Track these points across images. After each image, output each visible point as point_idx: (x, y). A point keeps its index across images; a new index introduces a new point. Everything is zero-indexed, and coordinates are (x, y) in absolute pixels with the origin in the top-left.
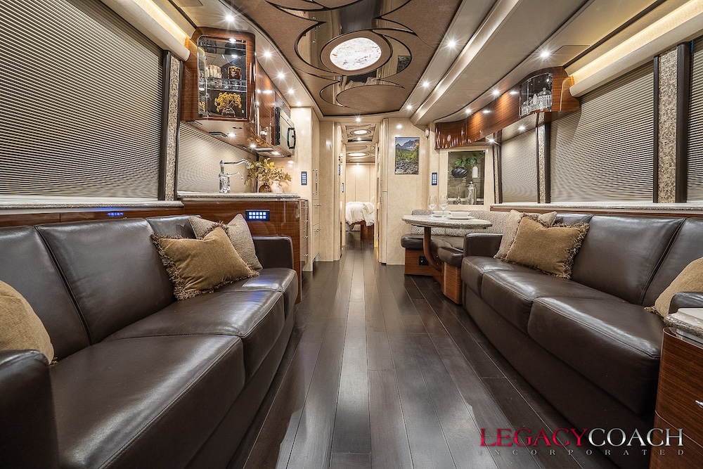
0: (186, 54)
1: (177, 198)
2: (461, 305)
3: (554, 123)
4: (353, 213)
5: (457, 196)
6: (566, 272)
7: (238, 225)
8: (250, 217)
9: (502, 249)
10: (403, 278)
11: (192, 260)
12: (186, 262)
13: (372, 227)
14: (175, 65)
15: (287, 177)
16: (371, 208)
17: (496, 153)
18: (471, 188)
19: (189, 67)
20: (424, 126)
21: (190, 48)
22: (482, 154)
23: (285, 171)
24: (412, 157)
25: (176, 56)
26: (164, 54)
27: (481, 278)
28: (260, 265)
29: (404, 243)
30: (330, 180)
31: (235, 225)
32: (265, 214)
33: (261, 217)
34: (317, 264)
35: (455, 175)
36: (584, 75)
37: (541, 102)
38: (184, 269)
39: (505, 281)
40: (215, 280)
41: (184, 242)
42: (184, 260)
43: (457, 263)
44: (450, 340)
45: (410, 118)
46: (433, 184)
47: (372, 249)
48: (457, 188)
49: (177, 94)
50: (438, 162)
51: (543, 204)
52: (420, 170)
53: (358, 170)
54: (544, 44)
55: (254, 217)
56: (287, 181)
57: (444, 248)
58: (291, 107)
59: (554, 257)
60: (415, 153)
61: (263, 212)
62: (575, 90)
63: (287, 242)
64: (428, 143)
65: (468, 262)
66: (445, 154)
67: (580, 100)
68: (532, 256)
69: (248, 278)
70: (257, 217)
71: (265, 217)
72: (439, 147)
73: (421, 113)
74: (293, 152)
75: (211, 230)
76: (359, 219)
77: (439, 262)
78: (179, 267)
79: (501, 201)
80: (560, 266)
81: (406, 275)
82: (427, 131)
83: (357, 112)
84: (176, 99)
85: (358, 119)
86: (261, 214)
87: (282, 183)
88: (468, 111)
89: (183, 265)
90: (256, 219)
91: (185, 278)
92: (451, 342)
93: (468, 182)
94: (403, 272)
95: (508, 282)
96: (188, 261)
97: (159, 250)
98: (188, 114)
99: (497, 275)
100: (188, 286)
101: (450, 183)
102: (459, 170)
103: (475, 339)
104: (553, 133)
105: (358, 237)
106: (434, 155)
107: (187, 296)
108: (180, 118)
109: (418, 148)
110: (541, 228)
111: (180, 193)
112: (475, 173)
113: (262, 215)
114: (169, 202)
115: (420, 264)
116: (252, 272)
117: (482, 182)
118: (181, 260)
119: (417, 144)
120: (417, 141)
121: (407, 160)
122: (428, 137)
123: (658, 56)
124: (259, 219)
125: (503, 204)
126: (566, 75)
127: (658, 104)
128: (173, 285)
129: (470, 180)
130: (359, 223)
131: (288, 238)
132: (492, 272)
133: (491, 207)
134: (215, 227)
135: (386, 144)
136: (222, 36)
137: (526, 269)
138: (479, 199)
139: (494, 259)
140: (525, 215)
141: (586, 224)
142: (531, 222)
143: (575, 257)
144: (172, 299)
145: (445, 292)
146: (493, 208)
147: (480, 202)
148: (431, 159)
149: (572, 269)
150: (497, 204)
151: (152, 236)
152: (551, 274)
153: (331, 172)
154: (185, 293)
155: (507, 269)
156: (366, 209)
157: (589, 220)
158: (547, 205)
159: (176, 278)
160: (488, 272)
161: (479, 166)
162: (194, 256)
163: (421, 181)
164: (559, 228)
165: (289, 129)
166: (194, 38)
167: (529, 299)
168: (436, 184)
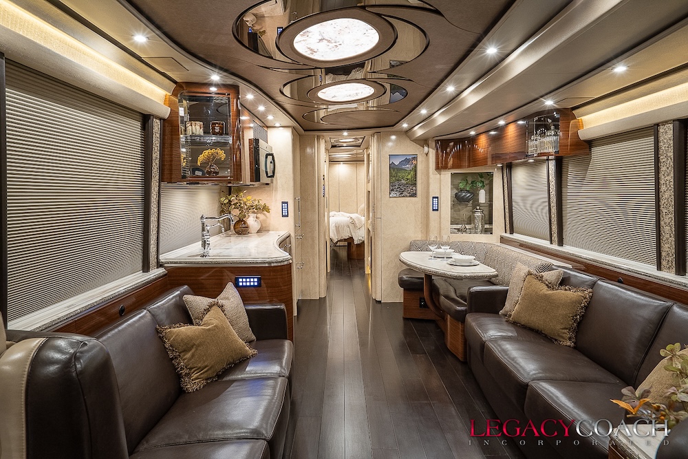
0: (165, 112)
1: (160, 265)
2: (465, 363)
3: (565, 161)
4: (338, 228)
5: (462, 222)
6: (570, 339)
7: (230, 297)
8: (241, 284)
9: (508, 305)
10: (400, 323)
11: (197, 349)
12: (191, 352)
13: (361, 245)
14: (156, 126)
15: (265, 209)
16: (360, 222)
17: (505, 175)
18: (478, 214)
19: (171, 126)
20: (423, 141)
21: (171, 104)
22: (490, 175)
23: (262, 203)
25: (157, 117)
26: (145, 119)
27: (483, 345)
28: (254, 337)
29: (402, 283)
30: (313, 205)
31: (227, 298)
32: (256, 280)
33: (252, 284)
34: (300, 304)
35: (458, 200)
36: (594, 121)
37: (547, 143)
38: (190, 359)
39: (507, 355)
40: (219, 368)
41: (185, 330)
42: (189, 350)
43: (460, 317)
44: (453, 410)
45: (408, 133)
46: (433, 210)
47: (363, 275)
48: (462, 212)
49: (158, 157)
50: (441, 185)
51: (555, 247)
52: (419, 192)
53: (342, 170)
54: (549, 95)
55: (244, 284)
56: (265, 212)
57: (447, 297)
58: (268, 127)
59: (558, 324)
60: (412, 173)
61: (254, 278)
62: (584, 134)
63: (281, 311)
64: (428, 161)
65: (470, 319)
66: (446, 176)
67: (590, 144)
68: (536, 320)
69: (248, 358)
70: (248, 284)
71: (256, 284)
72: (440, 167)
73: (419, 132)
74: (272, 182)
75: (207, 310)
76: (346, 235)
77: (441, 312)
78: (185, 357)
79: (512, 233)
80: (564, 333)
81: (405, 319)
82: (426, 149)
83: (344, 127)
84: (158, 162)
85: (345, 133)
86: (252, 280)
87: (259, 215)
88: (473, 133)
89: (188, 355)
90: (246, 286)
91: (191, 369)
92: (454, 412)
93: (474, 207)
94: (401, 314)
95: (509, 358)
96: (193, 350)
97: (165, 342)
98: (171, 174)
99: (499, 346)
100: (194, 376)
101: (453, 206)
102: (464, 194)
103: (479, 408)
104: (564, 170)
105: (343, 254)
106: (434, 176)
107: (195, 387)
108: (161, 180)
109: (416, 167)
110: (545, 290)
111: (162, 258)
112: (482, 196)
114: (155, 272)
115: (421, 306)
116: (250, 351)
117: (491, 206)
118: (185, 351)
119: (414, 162)
120: (415, 158)
121: (403, 181)
122: (427, 154)
123: (658, 124)
124: (250, 286)
125: (516, 236)
126: (574, 117)
128: (179, 376)
129: (476, 204)
130: (345, 240)
131: (283, 307)
132: (495, 340)
133: (502, 238)
134: (211, 306)
135: (378, 164)
136: (205, 91)
137: (530, 333)
138: (487, 226)
139: (500, 317)
140: (530, 274)
141: (590, 290)
142: (536, 282)
143: (579, 324)
144: (181, 392)
145: (449, 346)
146: (503, 240)
147: (489, 231)
148: (431, 181)
149: (576, 336)
150: (508, 235)
151: (157, 329)
152: (556, 340)
153: (314, 194)
154: (193, 384)
155: (510, 334)
156: (353, 223)
157: (593, 285)
158: (560, 248)
159: (182, 369)
160: (491, 341)
161: (487, 187)
162: (199, 346)
163: (419, 205)
164: (563, 291)
165: (267, 155)
166: (174, 94)
167: (526, 381)
168: (437, 210)
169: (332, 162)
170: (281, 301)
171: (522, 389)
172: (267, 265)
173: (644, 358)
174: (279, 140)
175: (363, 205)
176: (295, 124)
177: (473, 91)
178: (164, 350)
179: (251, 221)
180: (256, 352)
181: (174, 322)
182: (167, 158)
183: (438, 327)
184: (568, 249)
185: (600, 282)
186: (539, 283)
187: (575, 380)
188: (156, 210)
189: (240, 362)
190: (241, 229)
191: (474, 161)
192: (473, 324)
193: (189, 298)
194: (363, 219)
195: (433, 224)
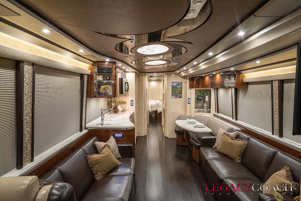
0: (89, 72)
1: (86, 128)
2: (200, 165)
3: (238, 89)
4: (152, 107)
5: (199, 108)
6: (239, 160)
7: (112, 142)
8: (116, 136)
9: (216, 145)
10: (175, 147)
12: (98, 165)
13: (161, 113)
14: (86, 77)
15: (125, 103)
17: (216, 91)
18: (205, 105)
19: (91, 77)
20: (185, 77)
21: (91, 69)
22: (210, 91)
23: (123, 101)
24: (179, 90)
25: (86, 75)
26: (82, 76)
27: (207, 161)
28: (121, 157)
29: (176, 132)
30: (143, 100)
31: (111, 142)
32: (121, 135)
33: (120, 136)
34: (137, 138)
35: (198, 99)
36: (249, 76)
37: (232, 81)
38: (97, 168)
39: (216, 166)
40: (108, 171)
41: (95, 156)
42: (97, 164)
43: (198, 148)
46: (188, 103)
47: (161, 125)
48: (199, 104)
49: (86, 89)
50: (191, 94)
51: (234, 121)
52: (183, 96)
54: (233, 67)
55: (117, 136)
56: (125, 104)
57: (193, 139)
58: (126, 72)
59: (235, 154)
60: (180, 89)
62: (245, 80)
63: (131, 147)
64: (186, 84)
65: (202, 149)
67: (247, 84)
68: (227, 152)
69: (118, 166)
71: (121, 136)
72: (191, 87)
73: (183, 74)
74: (127, 93)
75: (104, 148)
76: (155, 109)
77: (191, 145)
78: (95, 167)
79: (218, 113)
80: (237, 157)
81: (177, 145)
82: (186, 80)
83: (155, 72)
84: (86, 91)
85: (155, 74)
87: (122, 105)
88: (203, 75)
89: (97, 166)
90: (118, 137)
91: (98, 171)
94: (175, 143)
95: (217, 168)
96: (98, 164)
97: (88, 161)
98: (90, 95)
99: (213, 162)
100: (99, 174)
101: (196, 102)
102: (200, 98)
104: (238, 92)
105: (154, 116)
106: (189, 90)
107: (99, 178)
108: (87, 97)
109: (182, 86)
110: (230, 140)
111: (87, 126)
112: (207, 98)
113: (120, 135)
114: (85, 131)
115: (183, 141)
116: (119, 163)
117: (210, 102)
118: (96, 165)
120: (181, 83)
121: (177, 92)
122: (186, 82)
123: (272, 81)
125: (220, 115)
126: (242, 74)
127: (273, 98)
128: (93, 174)
129: (204, 101)
130: (154, 111)
131: (131, 145)
132: (211, 159)
133: (214, 115)
134: (105, 146)
135: (167, 85)
136: (103, 64)
137: (224, 157)
138: (209, 110)
139: (213, 149)
140: (224, 133)
141: (247, 141)
142: (227, 137)
143: (243, 154)
144: (94, 180)
145: (193, 158)
146: (215, 115)
147: (209, 112)
148: (187, 92)
149: (242, 159)
150: (216, 114)
151: (85, 157)
152: (234, 160)
153: (143, 96)
154: (98, 177)
155: (217, 157)
156: (158, 105)
157: (248, 139)
158: (236, 122)
159: (94, 171)
160: (210, 160)
161: (209, 95)
162: (101, 163)
163: (183, 101)
164: (237, 141)
165: (126, 83)
166: (92, 65)
167: (222, 178)
168: (190, 103)
169: (150, 81)
170: (131, 143)
171: (221, 182)
172: (125, 129)
173: (267, 170)
174: (130, 77)
175: (161, 98)
176: (136, 71)
177: (204, 64)
178: (88, 165)
179: (119, 107)
180: (121, 163)
181: (92, 153)
182: (89, 89)
183: (189, 149)
184: (239, 122)
185: (251, 138)
186: (228, 137)
187: (241, 179)
188: (85, 108)
189: (116, 168)
190: (116, 111)
191: (204, 86)
192: (203, 152)
193: (97, 143)
194: (161, 103)
195: (188, 109)
